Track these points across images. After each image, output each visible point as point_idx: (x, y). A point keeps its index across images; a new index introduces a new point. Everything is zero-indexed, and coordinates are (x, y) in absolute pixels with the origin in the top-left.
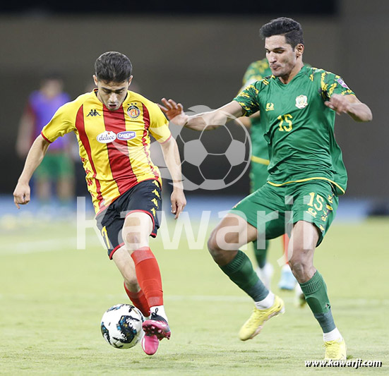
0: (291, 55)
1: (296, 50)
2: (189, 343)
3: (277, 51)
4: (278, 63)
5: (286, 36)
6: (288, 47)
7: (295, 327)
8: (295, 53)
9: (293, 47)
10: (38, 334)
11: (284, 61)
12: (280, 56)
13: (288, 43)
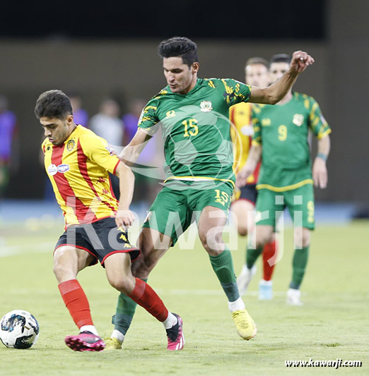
0: (188, 73)
1: (192, 68)
2: (193, 332)
3: (175, 71)
4: (176, 82)
5: (183, 58)
6: (185, 67)
7: (288, 318)
8: (191, 71)
9: (189, 66)
10: (58, 324)
11: (181, 79)
12: (178, 75)
13: (184, 63)
